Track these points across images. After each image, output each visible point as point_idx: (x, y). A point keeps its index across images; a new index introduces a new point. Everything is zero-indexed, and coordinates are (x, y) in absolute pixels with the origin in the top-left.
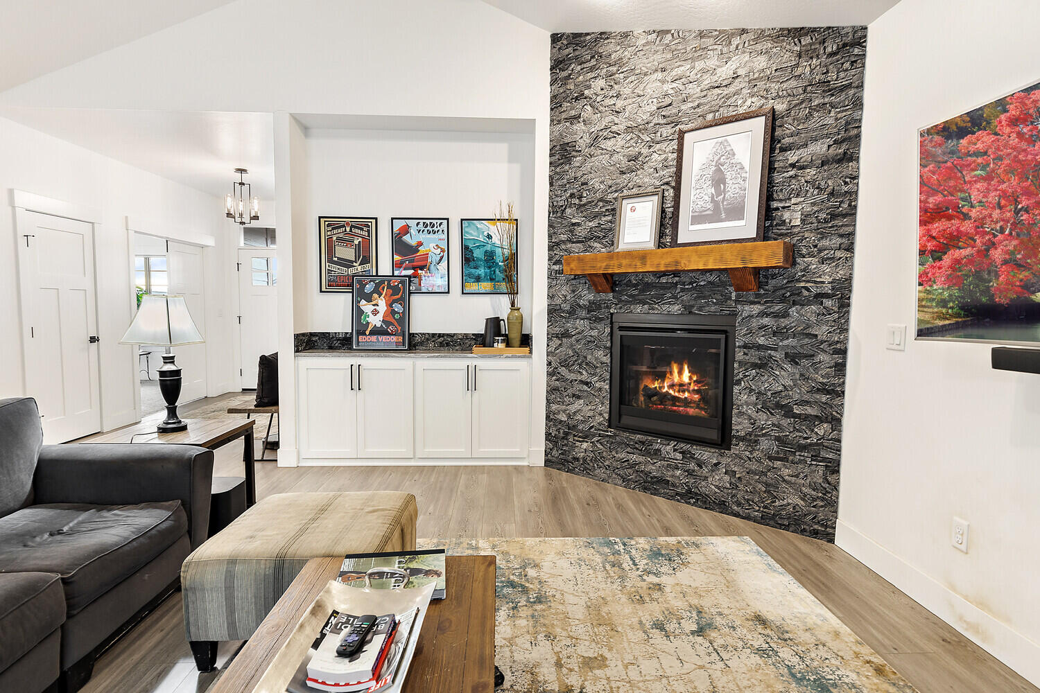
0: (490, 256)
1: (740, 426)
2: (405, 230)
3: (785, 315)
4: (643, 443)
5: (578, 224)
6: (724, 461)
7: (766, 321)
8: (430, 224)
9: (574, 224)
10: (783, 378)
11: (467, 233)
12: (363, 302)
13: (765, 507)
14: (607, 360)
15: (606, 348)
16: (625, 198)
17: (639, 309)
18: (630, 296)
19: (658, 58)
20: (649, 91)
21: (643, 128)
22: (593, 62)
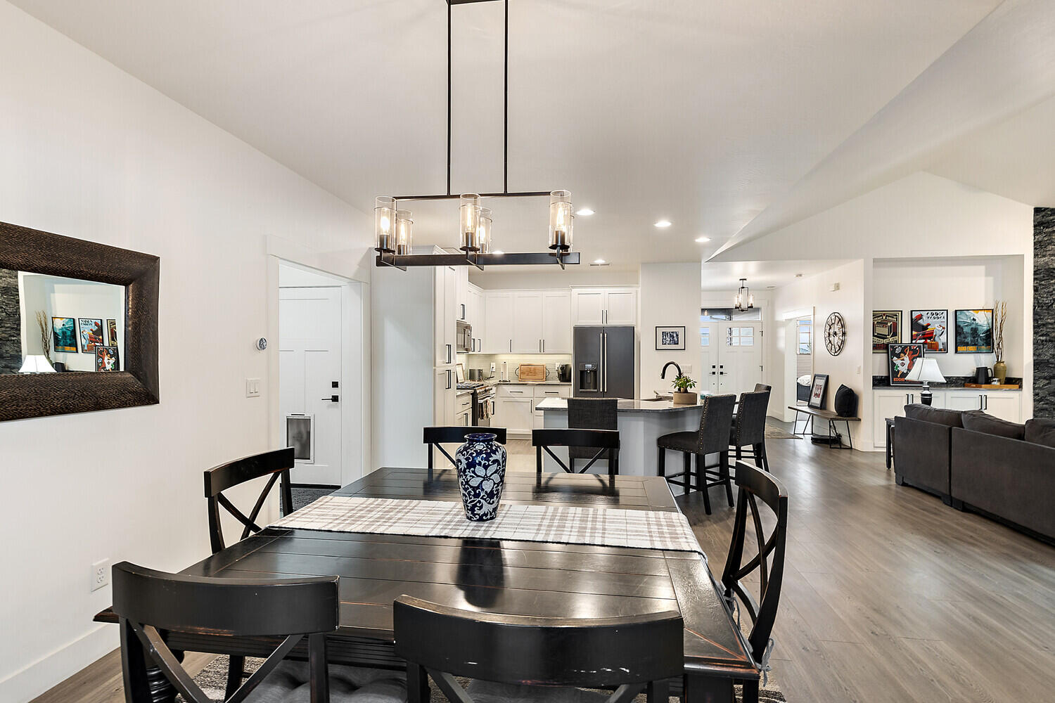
0: (975, 331)
2: (920, 317)
8: (935, 313)
11: (960, 318)
12: (895, 358)
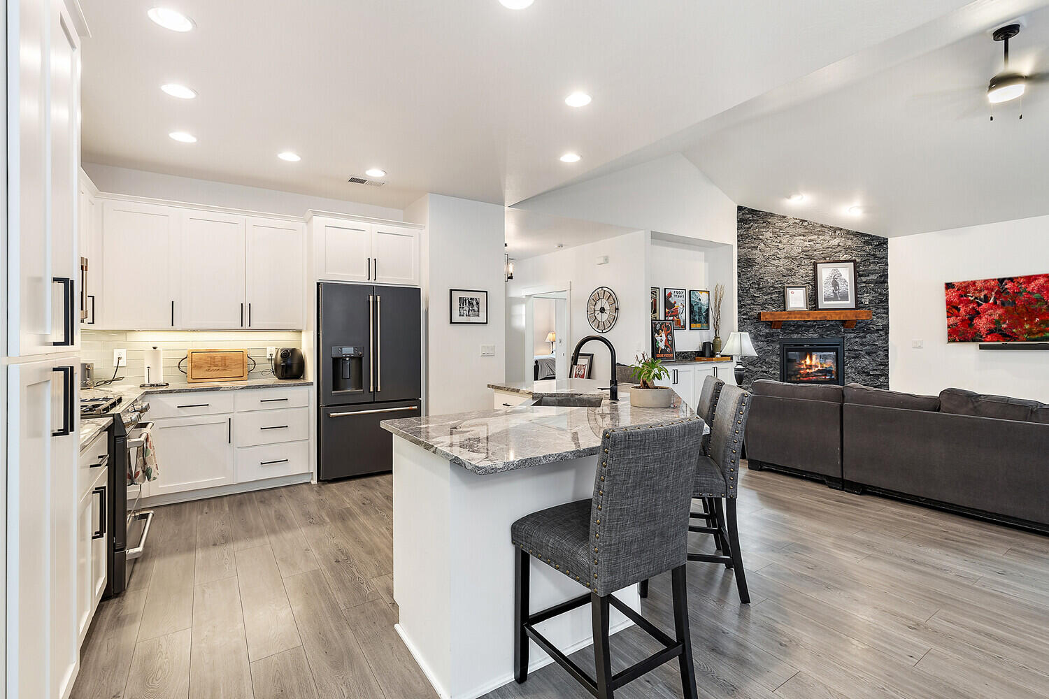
0: (700, 309)
2: (670, 295)
3: (865, 337)
5: (758, 297)
7: (857, 340)
8: (679, 291)
9: (755, 297)
10: (865, 361)
12: (656, 335)
14: (778, 360)
15: (777, 354)
16: (787, 287)
17: (795, 336)
18: (791, 330)
19: (801, 231)
20: (797, 243)
21: (794, 258)
22: (764, 224)
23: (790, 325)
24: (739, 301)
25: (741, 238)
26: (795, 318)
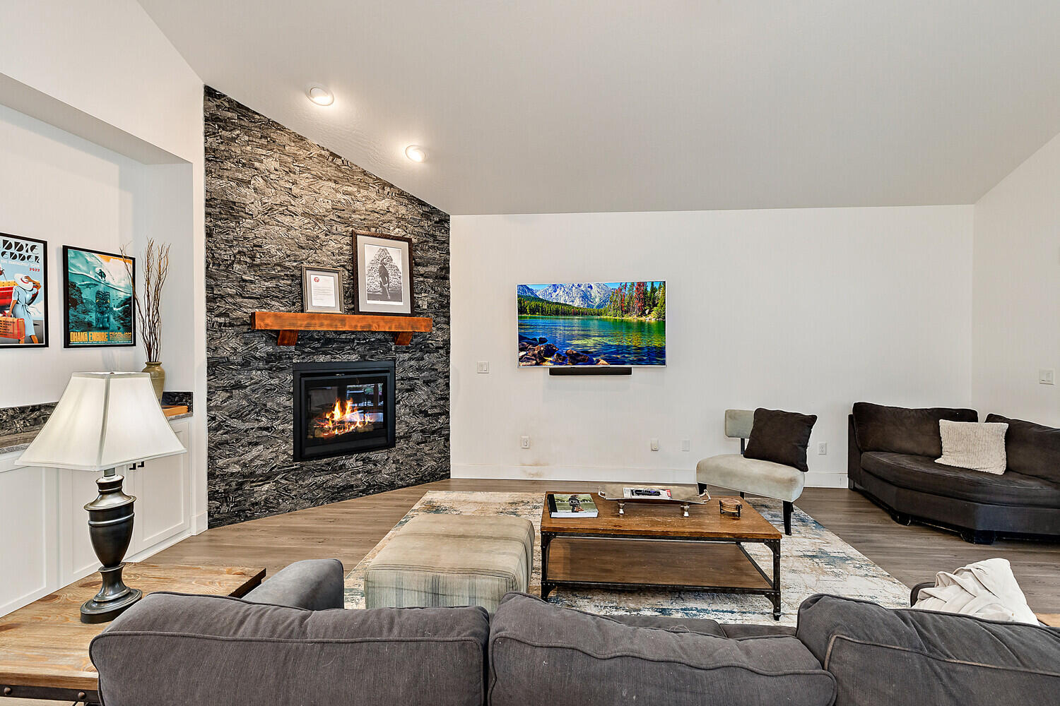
0: (103, 298)
1: (400, 429)
3: (422, 359)
4: (328, 464)
5: (251, 282)
6: (391, 456)
7: (412, 363)
8: (15, 245)
9: (245, 281)
10: (422, 396)
11: (73, 265)
13: (417, 474)
14: (290, 404)
15: (289, 393)
16: (308, 269)
17: (322, 359)
18: (313, 348)
19: (331, 171)
20: (324, 192)
21: (319, 219)
22: (264, 141)
23: (312, 339)
24: (209, 287)
25: (212, 156)
26: (321, 325)
